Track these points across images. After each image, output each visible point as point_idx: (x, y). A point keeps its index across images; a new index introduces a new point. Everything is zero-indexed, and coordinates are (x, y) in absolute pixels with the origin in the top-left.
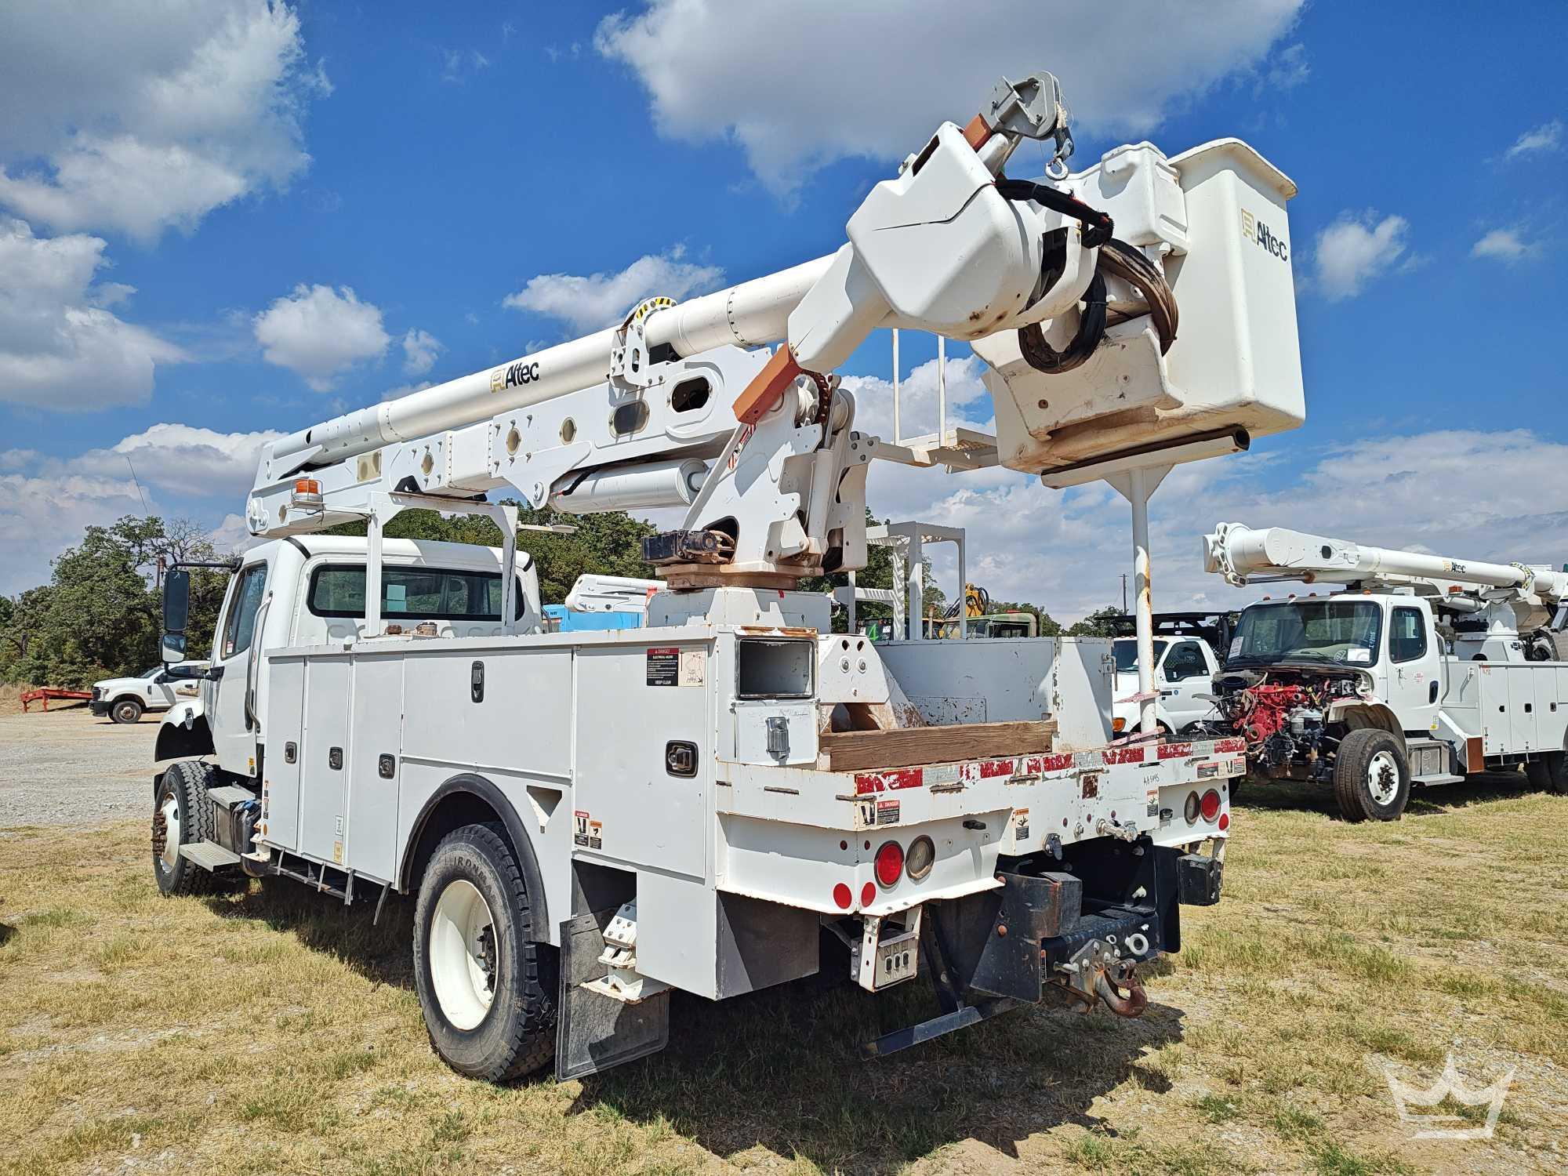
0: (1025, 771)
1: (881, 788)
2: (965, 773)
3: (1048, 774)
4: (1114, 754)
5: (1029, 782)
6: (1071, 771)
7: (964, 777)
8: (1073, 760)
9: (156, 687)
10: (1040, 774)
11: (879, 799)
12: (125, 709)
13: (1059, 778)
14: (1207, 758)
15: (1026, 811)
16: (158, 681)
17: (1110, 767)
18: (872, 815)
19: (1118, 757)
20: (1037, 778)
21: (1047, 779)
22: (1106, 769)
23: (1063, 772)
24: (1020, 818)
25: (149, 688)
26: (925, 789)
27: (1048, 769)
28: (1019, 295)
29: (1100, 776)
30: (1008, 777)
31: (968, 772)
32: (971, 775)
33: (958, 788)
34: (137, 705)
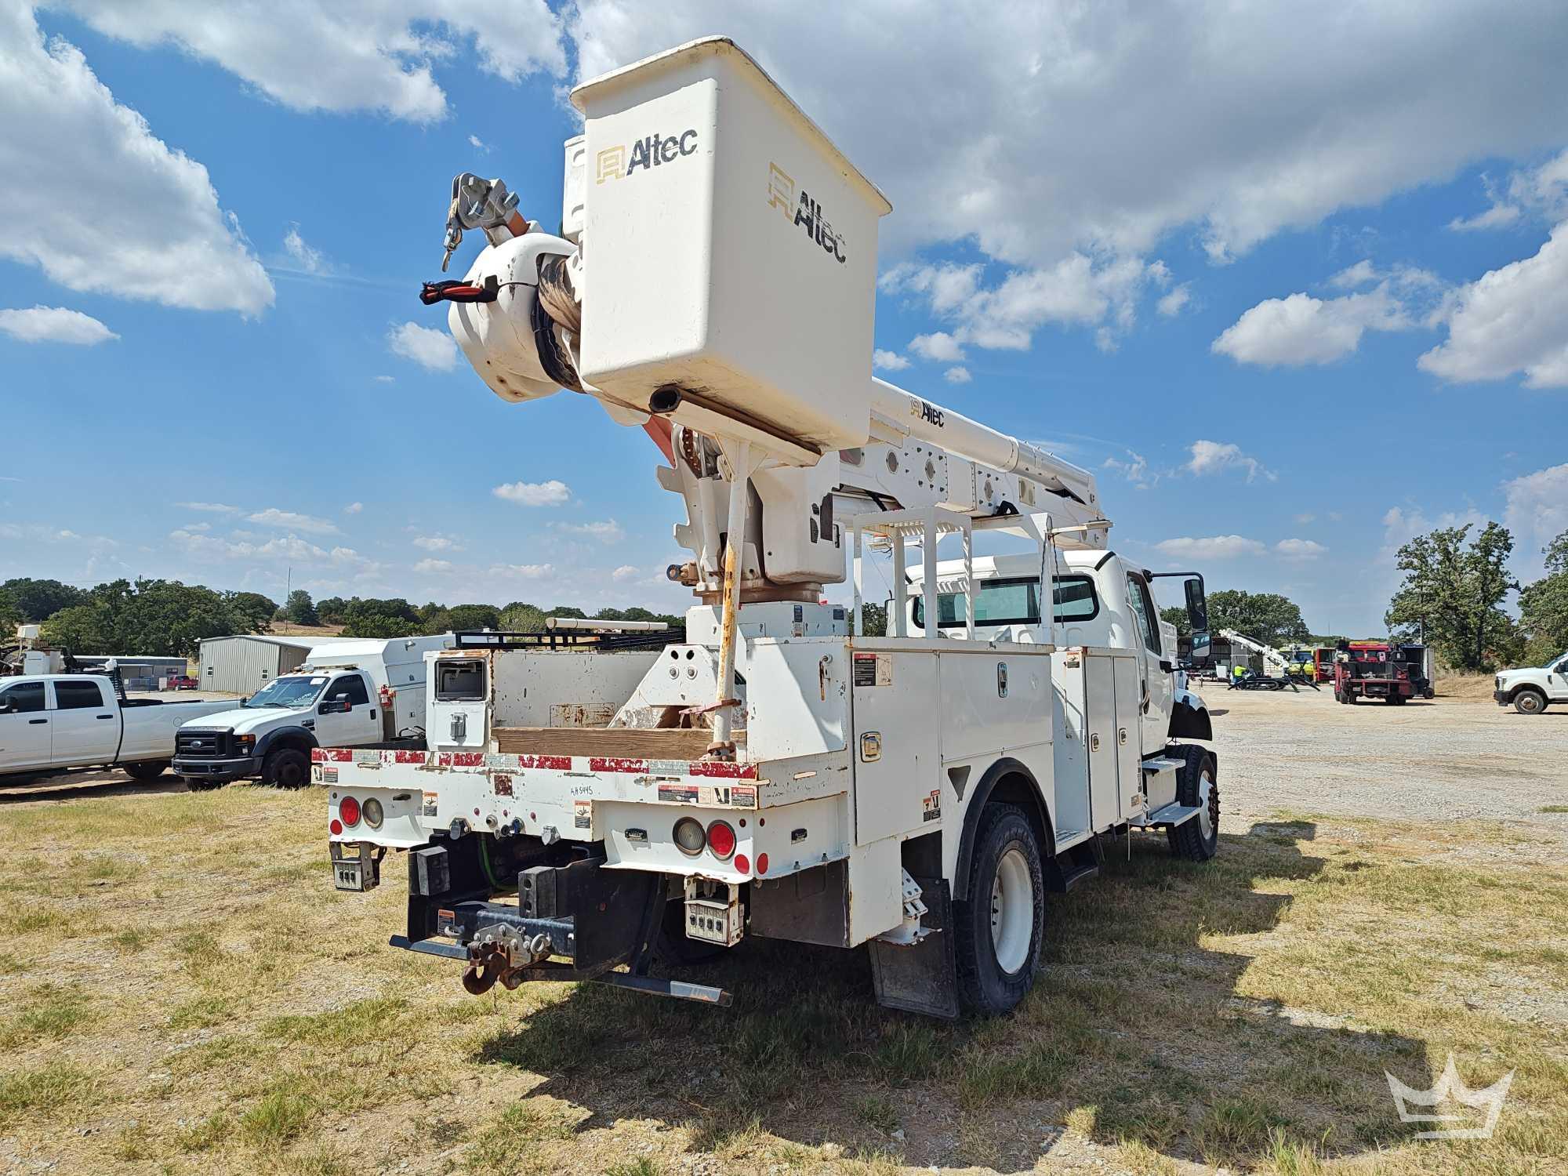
0: (436, 763)
1: (326, 759)
2: (383, 757)
3: (456, 768)
4: (532, 759)
5: (437, 771)
6: (480, 769)
7: (383, 760)
8: (483, 759)
9: (1556, 677)
10: (449, 767)
11: (324, 766)
12: (1526, 699)
13: (467, 772)
14: (678, 779)
15: (435, 795)
16: (1556, 671)
17: (525, 770)
18: (321, 775)
19: (536, 763)
20: (446, 770)
21: (454, 771)
22: (520, 772)
23: (471, 769)
24: (429, 798)
25: (1549, 677)
26: (353, 764)
27: (457, 764)
28: (489, 362)
29: (513, 777)
30: (419, 765)
31: (386, 757)
32: (388, 759)
33: (378, 767)
34: (1539, 696)
